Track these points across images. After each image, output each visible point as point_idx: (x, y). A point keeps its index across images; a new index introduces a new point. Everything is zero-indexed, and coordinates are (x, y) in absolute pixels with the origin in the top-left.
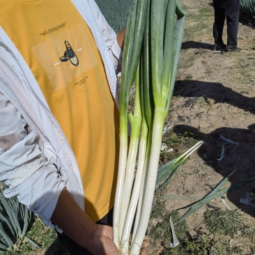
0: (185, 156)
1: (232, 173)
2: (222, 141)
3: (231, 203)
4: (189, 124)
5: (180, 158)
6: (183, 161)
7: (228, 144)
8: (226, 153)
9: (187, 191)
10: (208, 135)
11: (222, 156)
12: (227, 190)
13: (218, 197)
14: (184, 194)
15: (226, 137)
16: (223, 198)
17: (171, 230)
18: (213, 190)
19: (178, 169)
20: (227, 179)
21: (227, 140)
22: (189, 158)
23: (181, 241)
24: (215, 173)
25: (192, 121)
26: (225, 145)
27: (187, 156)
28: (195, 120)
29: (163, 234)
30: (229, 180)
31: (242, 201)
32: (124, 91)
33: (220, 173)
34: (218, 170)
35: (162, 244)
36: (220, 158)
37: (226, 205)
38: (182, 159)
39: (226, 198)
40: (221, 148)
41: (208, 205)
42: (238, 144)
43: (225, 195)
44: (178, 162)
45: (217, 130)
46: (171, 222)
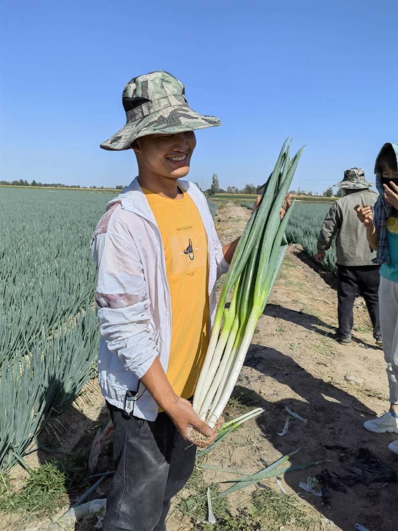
0: (237, 422)
1: (294, 453)
2: (287, 414)
3: (288, 486)
4: (247, 387)
5: (230, 423)
6: (234, 427)
7: (293, 419)
8: (291, 428)
9: (235, 464)
10: (270, 403)
11: (284, 432)
12: (285, 470)
13: (273, 476)
14: (229, 466)
15: (293, 411)
16: (278, 478)
17: (207, 504)
18: (267, 467)
19: (225, 436)
20: (287, 457)
21: (294, 414)
22: (241, 426)
23: (218, 520)
24: (273, 448)
25: (252, 383)
26: (290, 420)
27: (240, 423)
28: (256, 383)
29: (195, 508)
30: (289, 460)
31: (301, 485)
32: (227, 287)
33: (279, 451)
34: (277, 446)
35: (192, 521)
36: (281, 432)
37: (282, 487)
38: (233, 424)
39: (283, 479)
40: (284, 422)
41: (259, 484)
42: (306, 421)
43: (282, 476)
44: (227, 427)
45: (282, 400)
46: (208, 495)
